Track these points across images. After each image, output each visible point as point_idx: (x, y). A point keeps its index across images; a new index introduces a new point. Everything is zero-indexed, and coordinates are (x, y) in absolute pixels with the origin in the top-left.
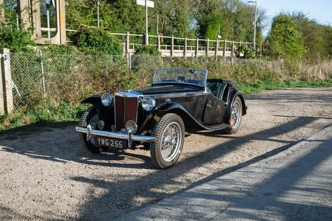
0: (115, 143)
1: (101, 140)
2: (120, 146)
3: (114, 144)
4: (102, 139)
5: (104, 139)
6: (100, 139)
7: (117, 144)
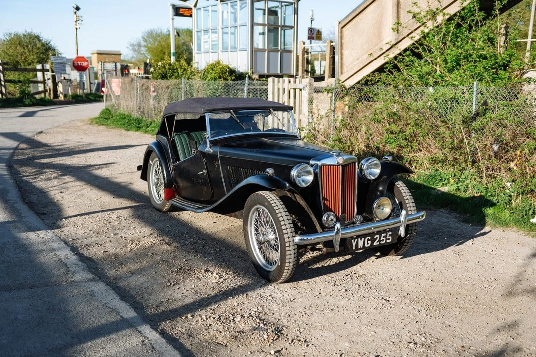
0: (382, 237)
1: (358, 241)
2: (389, 239)
3: (379, 241)
4: (359, 239)
5: (363, 239)
6: (356, 240)
7: (384, 239)
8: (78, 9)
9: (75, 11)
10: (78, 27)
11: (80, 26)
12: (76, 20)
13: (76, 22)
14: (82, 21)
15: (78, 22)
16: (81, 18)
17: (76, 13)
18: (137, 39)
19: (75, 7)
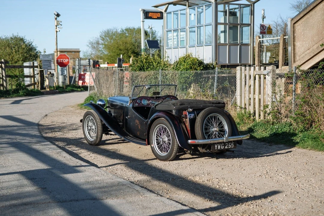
8: (58, 15)
9: (56, 17)
10: (58, 31)
11: (60, 30)
12: (56, 25)
13: (56, 26)
14: (61, 25)
15: (58, 26)
16: (60, 23)
17: (56, 19)
18: (96, 38)
19: (56, 14)
